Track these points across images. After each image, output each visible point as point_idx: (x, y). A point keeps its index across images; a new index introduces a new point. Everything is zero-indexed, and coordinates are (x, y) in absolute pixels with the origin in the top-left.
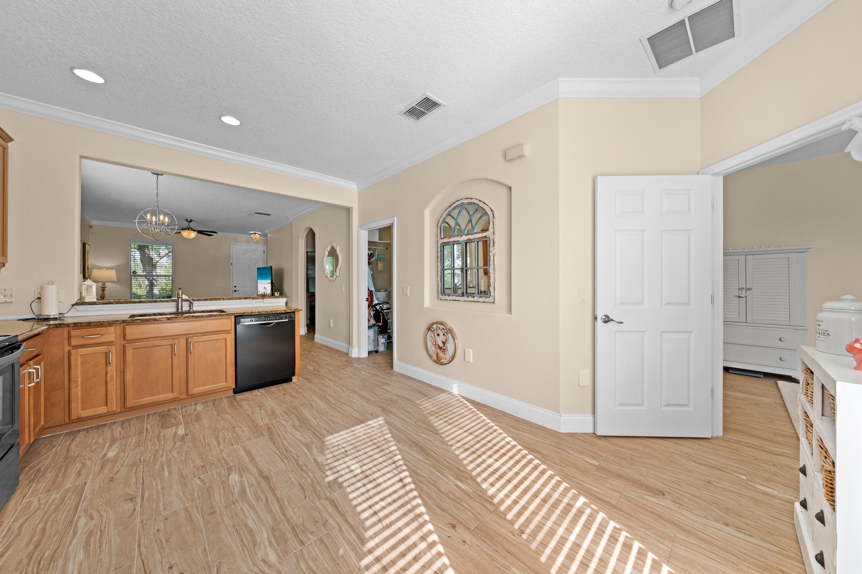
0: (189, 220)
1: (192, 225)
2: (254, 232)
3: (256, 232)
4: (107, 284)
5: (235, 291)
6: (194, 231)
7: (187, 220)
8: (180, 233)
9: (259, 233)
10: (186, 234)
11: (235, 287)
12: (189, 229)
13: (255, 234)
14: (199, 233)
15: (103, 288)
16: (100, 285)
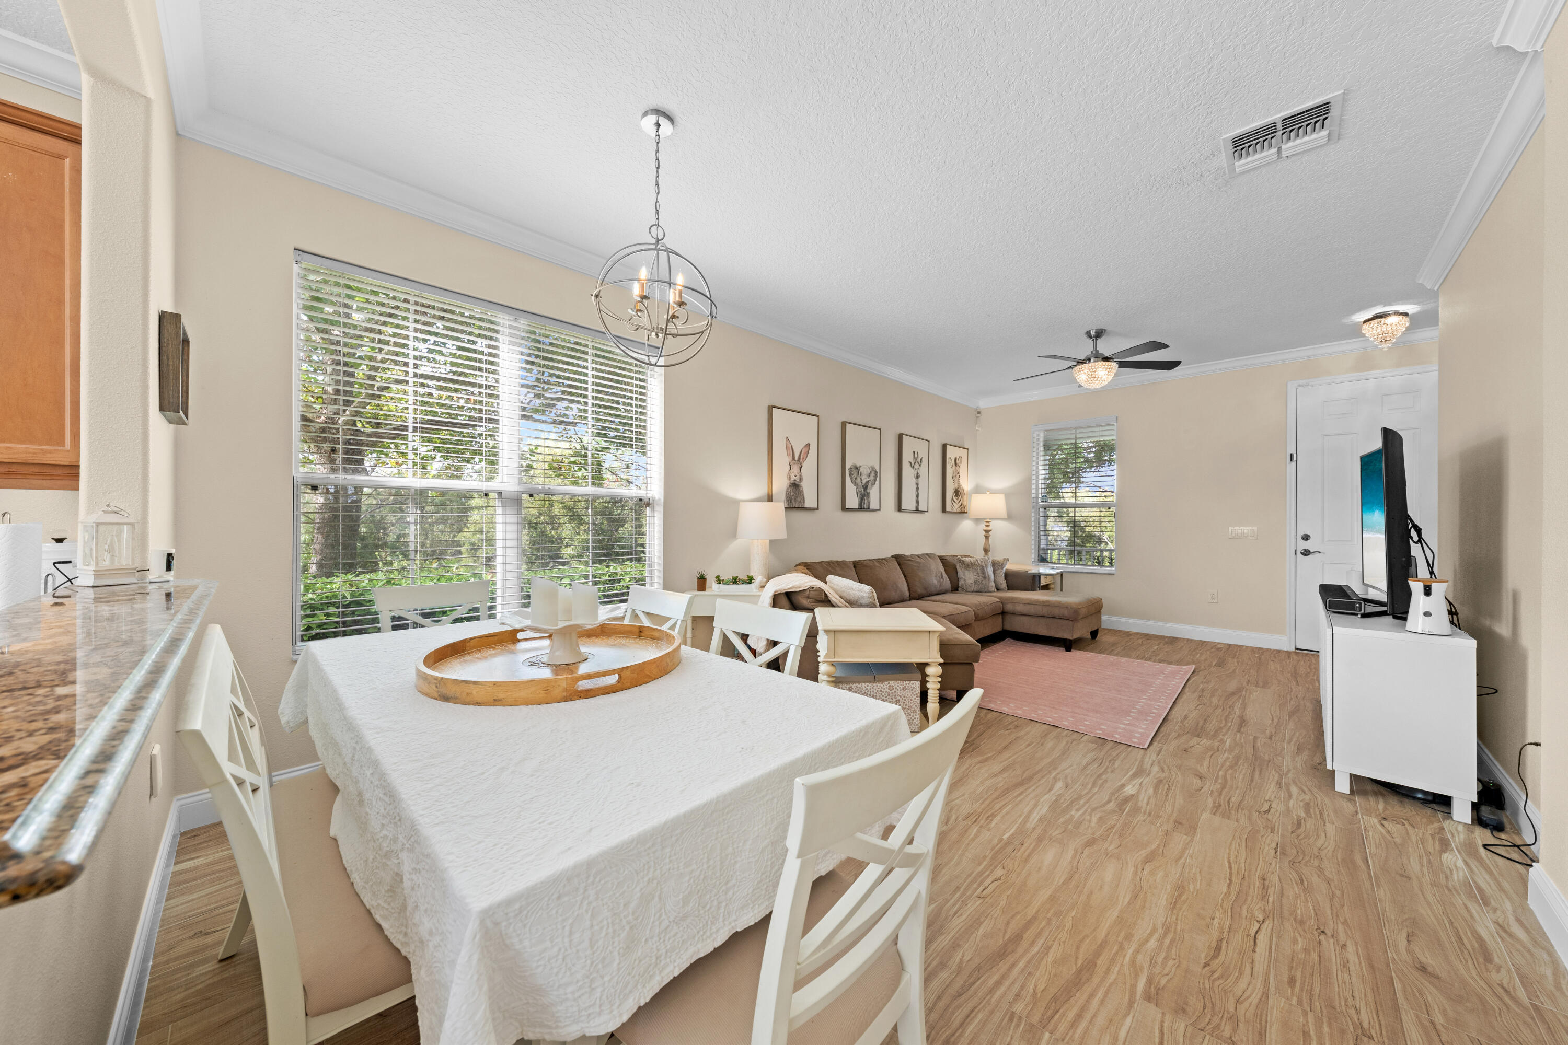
0: (1093, 333)
1: (1105, 347)
2: (1375, 310)
3: (1390, 309)
4: (995, 524)
5: (1306, 553)
7: (1088, 334)
9: (1402, 308)
10: (1085, 376)
11: (1306, 538)
12: (1097, 357)
13: (1382, 316)
14: (1122, 365)
15: (987, 531)
16: (983, 526)
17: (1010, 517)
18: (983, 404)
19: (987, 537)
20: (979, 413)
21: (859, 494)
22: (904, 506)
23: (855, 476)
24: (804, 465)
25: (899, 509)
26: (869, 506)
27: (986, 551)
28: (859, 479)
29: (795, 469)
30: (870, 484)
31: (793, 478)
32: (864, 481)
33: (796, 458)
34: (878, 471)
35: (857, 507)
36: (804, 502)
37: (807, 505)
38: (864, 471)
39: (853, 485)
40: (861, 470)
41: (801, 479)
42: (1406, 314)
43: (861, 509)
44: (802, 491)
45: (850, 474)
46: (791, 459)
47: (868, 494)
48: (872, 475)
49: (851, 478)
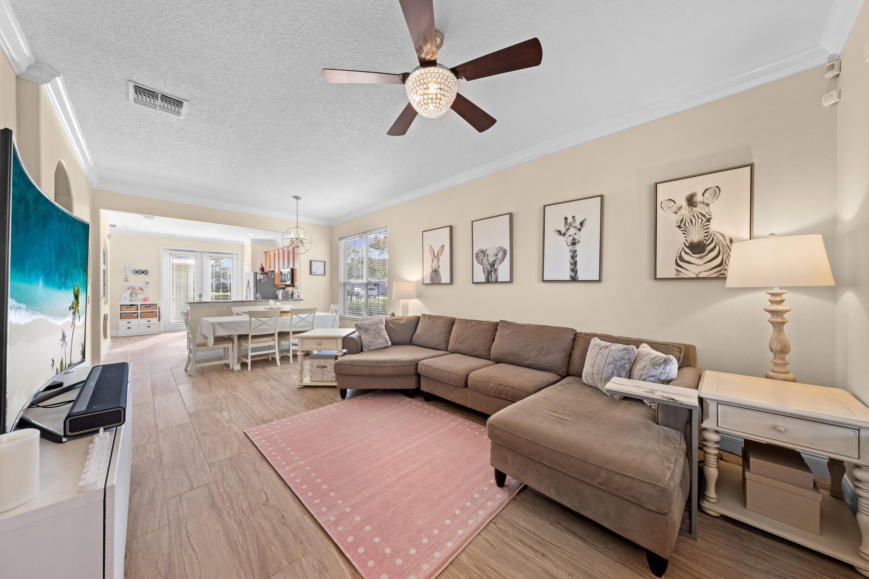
21: (486, 271)
23: (481, 258)
24: (441, 258)
25: (543, 280)
26: (497, 279)
28: (485, 259)
29: (435, 262)
30: (498, 261)
31: (434, 267)
32: (491, 260)
33: (436, 255)
34: (508, 248)
35: (483, 280)
36: (441, 280)
37: (443, 282)
38: (491, 253)
39: (479, 265)
40: (487, 252)
41: (439, 267)
43: (488, 281)
44: (440, 273)
45: (477, 257)
46: (433, 256)
47: (496, 270)
48: (500, 255)
49: (478, 260)
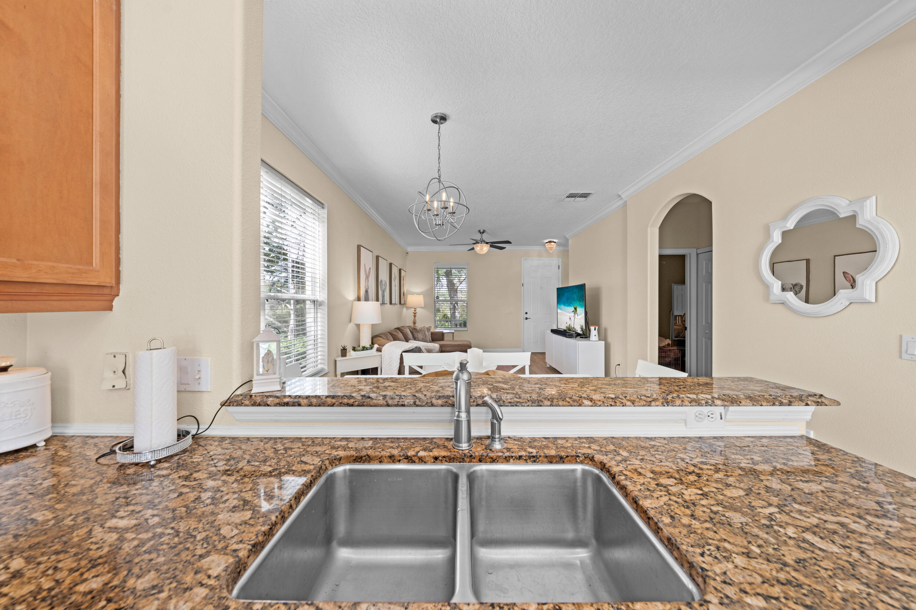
0: (481, 231)
1: (485, 237)
2: (549, 240)
3: (552, 240)
4: (418, 310)
5: (527, 319)
6: (487, 243)
7: (479, 231)
8: (473, 249)
9: (555, 240)
10: (479, 248)
11: (526, 313)
12: (483, 241)
13: (550, 242)
14: (491, 246)
15: (415, 313)
16: (413, 310)
17: (424, 308)
18: (409, 249)
19: (415, 316)
20: (407, 253)
21: (382, 296)
22: (393, 302)
23: (381, 286)
24: (369, 280)
25: (391, 303)
26: (384, 302)
27: (414, 323)
29: (367, 282)
30: (385, 290)
31: (366, 287)
34: (386, 283)
38: (383, 283)
39: (381, 291)
41: (368, 289)
42: (555, 242)
43: (383, 304)
44: (369, 294)
45: (380, 284)
46: (366, 276)
47: (384, 295)
48: (385, 285)
